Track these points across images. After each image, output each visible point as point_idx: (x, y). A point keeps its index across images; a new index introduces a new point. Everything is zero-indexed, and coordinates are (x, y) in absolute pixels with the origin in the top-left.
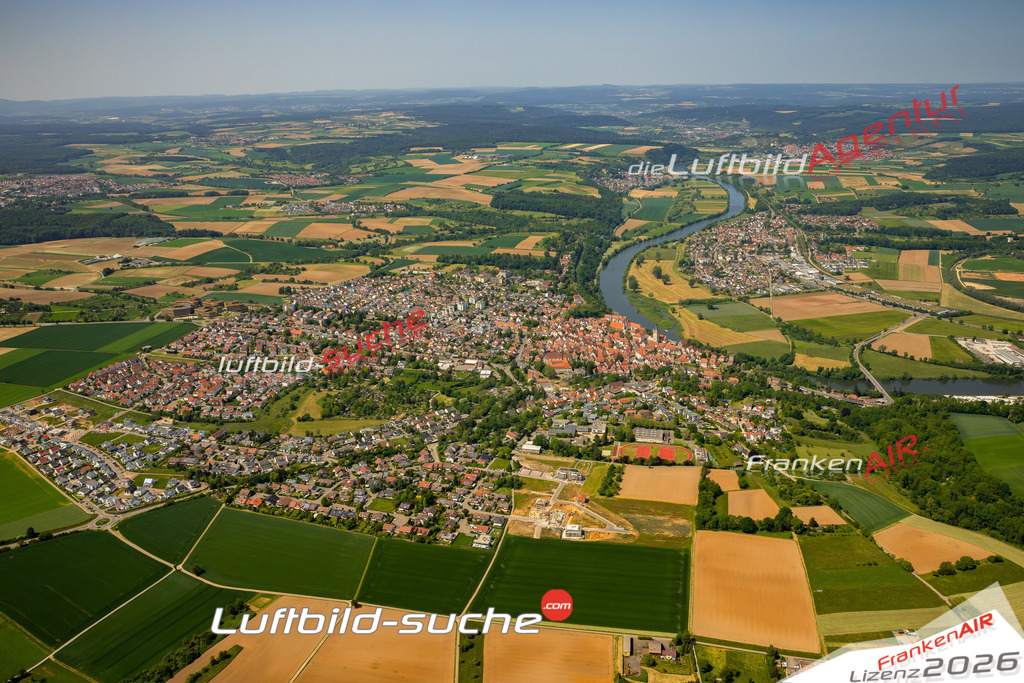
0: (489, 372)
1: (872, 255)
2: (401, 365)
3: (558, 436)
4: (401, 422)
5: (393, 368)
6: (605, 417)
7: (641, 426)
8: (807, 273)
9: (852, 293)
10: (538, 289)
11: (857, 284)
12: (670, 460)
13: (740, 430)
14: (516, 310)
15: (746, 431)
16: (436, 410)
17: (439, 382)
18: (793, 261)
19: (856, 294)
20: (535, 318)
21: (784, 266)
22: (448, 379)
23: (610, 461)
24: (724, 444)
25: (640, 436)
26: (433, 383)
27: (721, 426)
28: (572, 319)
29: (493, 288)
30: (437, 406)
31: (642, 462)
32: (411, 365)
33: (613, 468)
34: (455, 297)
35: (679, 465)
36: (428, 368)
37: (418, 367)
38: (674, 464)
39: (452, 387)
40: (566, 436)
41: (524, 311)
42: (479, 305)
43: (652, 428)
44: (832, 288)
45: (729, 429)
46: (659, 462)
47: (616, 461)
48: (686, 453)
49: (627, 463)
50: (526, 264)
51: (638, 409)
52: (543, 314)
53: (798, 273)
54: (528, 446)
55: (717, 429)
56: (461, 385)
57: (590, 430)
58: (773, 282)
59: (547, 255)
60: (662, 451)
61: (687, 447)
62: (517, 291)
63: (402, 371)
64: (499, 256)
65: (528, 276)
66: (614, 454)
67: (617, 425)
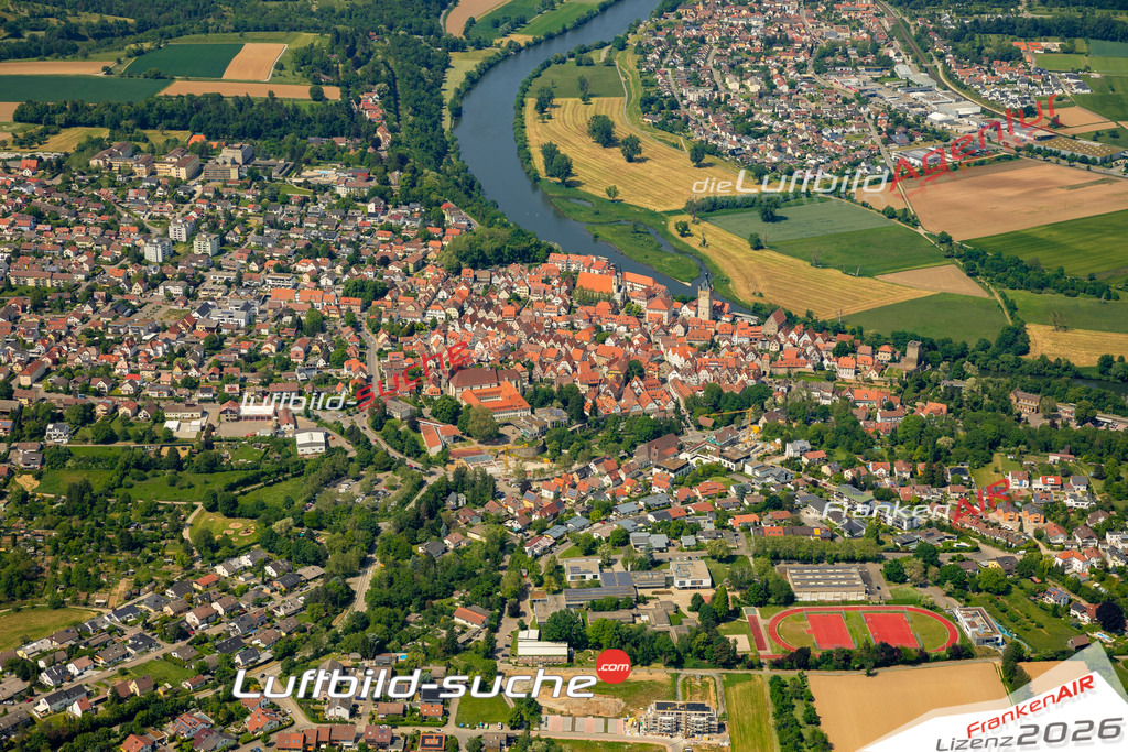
0: (319, 437)
1: (1083, 61)
2: (57, 436)
3: (596, 607)
4: (132, 609)
5: (37, 445)
6: (688, 540)
7: (791, 559)
8: (955, 114)
9: (1084, 160)
10: (342, 191)
11: (1085, 136)
12: (912, 648)
13: (1036, 546)
14: (310, 252)
15: (1050, 546)
16: (216, 561)
17: (188, 476)
18: (909, 85)
19: (1094, 162)
20: (369, 274)
21: (891, 97)
22: (213, 466)
23: (761, 666)
24: (1015, 588)
25: (805, 586)
26: (173, 483)
27: (983, 540)
28: (467, 271)
29: (218, 195)
30: (215, 549)
31: (845, 662)
32: (87, 431)
33: (778, 685)
34: (124, 226)
35: (937, 659)
36: (140, 440)
37: (111, 438)
38: (923, 658)
39: (232, 487)
40: (617, 606)
41: (332, 256)
42: (204, 245)
43: (820, 560)
44: (1029, 148)
45: (1008, 547)
46: (887, 657)
47: (777, 665)
48: (935, 623)
49: (807, 667)
50: (278, 124)
51: (758, 509)
52: (385, 262)
53: (936, 117)
54: (530, 645)
55: (977, 549)
56: (256, 480)
57: (669, 582)
58: (886, 142)
59: (318, 96)
60: (875, 623)
61: (933, 607)
62: (286, 201)
63: (68, 454)
64: (196, 104)
65: (299, 159)
66: (760, 645)
67: (731, 559)
